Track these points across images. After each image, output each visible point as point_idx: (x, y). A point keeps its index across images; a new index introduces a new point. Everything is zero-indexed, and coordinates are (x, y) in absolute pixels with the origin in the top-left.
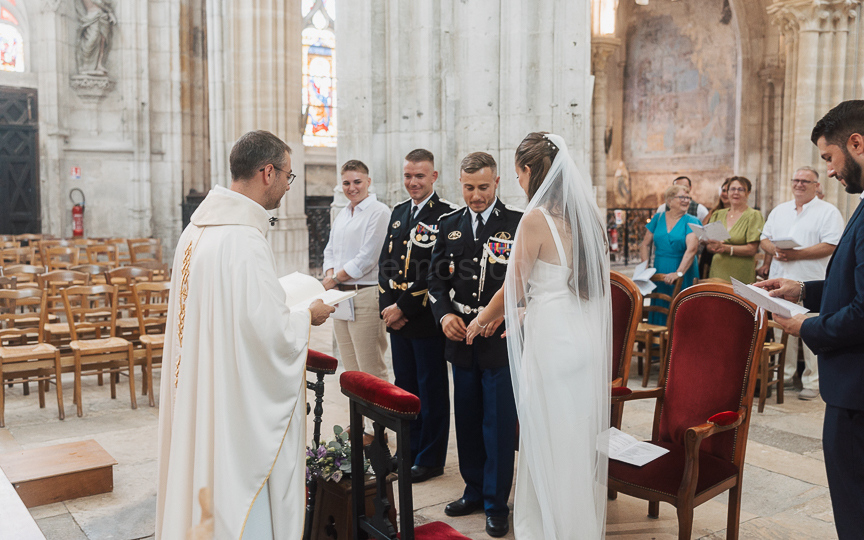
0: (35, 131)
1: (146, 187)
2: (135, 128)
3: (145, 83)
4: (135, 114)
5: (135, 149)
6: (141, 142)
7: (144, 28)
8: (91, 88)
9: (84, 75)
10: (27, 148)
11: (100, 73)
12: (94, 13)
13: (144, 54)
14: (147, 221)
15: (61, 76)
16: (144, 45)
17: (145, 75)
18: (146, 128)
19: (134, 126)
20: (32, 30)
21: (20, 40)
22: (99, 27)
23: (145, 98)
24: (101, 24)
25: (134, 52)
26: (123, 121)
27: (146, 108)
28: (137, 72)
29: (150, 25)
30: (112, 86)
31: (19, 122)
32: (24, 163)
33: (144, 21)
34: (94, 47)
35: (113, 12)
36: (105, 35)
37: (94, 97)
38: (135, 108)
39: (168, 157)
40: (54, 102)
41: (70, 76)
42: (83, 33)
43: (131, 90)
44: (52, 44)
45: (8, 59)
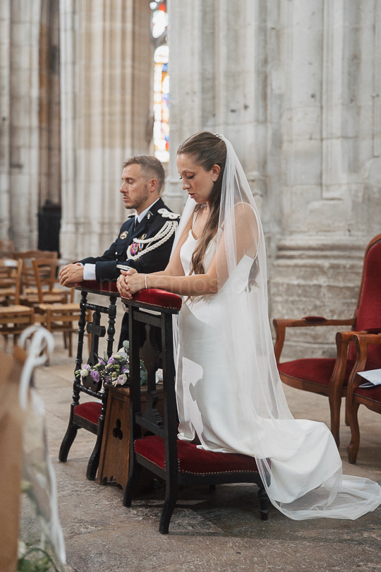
1: (5, 198)
3: (6, 99)
7: (6, 47)
13: (6, 72)
14: (5, 230)
16: (6, 63)
17: (6, 92)
23: (6, 114)
27: (7, 123)
29: (12, 44)
33: (7, 41)
39: (25, 170)
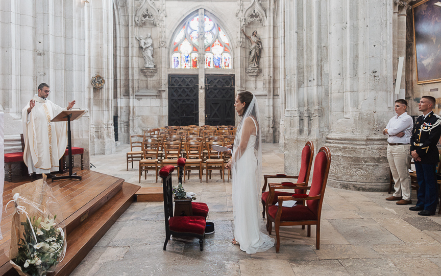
0: (234, 89)
1: (271, 108)
2: (268, 86)
3: (272, 69)
4: (268, 81)
5: (268, 94)
6: (269, 91)
7: (272, 49)
8: (253, 73)
9: (250, 68)
10: (231, 95)
11: (255, 67)
12: (254, 45)
13: (272, 58)
14: (271, 121)
15: (242, 69)
16: (272, 55)
17: (272, 66)
18: (272, 86)
19: (267, 85)
20: (234, 54)
21: (230, 58)
22: (255, 50)
23: (272, 75)
24: (256, 49)
25: (268, 58)
26: (264, 84)
27: (272, 78)
28: (269, 65)
29: (274, 47)
30: (260, 71)
31: (229, 87)
32: (230, 101)
33: (272, 46)
34: (254, 57)
35: (261, 44)
36: (258, 53)
37: (254, 76)
38: (268, 78)
39: (280, 97)
40: (240, 79)
41: (246, 68)
42: (250, 53)
43: (267, 72)
44: (239, 58)
45: (227, 65)
